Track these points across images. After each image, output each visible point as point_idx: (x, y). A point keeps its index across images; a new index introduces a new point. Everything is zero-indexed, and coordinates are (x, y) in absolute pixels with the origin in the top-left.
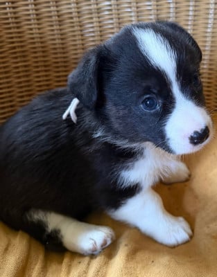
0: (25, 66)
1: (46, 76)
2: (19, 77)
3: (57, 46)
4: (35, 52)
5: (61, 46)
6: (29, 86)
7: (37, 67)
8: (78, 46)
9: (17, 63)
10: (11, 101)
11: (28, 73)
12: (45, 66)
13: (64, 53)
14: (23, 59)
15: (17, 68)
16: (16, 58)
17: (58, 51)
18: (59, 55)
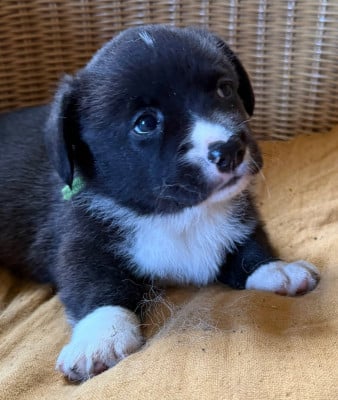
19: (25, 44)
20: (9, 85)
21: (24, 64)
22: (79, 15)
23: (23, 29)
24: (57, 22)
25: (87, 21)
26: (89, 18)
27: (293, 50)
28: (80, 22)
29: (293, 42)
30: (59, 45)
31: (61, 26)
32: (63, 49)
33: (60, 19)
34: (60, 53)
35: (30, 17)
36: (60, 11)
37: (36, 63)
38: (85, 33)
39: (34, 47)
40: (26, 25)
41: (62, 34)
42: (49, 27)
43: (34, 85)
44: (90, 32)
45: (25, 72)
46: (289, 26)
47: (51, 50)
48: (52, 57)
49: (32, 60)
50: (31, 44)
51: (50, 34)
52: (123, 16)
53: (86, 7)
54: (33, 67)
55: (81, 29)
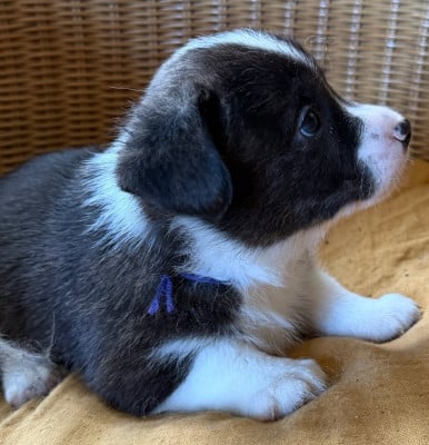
0: (53, 58)
1: (88, 79)
2: (40, 77)
3: (112, 26)
4: (71, 35)
5: (118, 26)
6: (55, 94)
7: (73, 61)
8: (150, 29)
9: (37, 50)
10: (22, 119)
11: (55, 71)
12: (87, 61)
13: (123, 39)
14: (48, 45)
15: (37, 59)
16: (36, 41)
17: (113, 34)
18: (113, 43)
19: (43, 63)
20: (21, 110)
21: (41, 87)
22: (108, 31)
23: (41, 45)
24: (81, 38)
25: (116, 39)
26: (118, 34)
27: (357, 77)
28: (108, 39)
29: (357, 69)
30: (84, 65)
31: (86, 43)
32: (88, 70)
33: (85, 34)
34: (84, 74)
35: (49, 31)
36: (85, 26)
37: (55, 85)
38: (113, 51)
39: (53, 67)
40: (45, 40)
41: (86, 52)
42: (72, 44)
43: (51, 111)
44: (120, 52)
45: (42, 95)
46: (353, 51)
47: (74, 70)
48: (75, 79)
49: (50, 81)
50: (50, 63)
51: (72, 52)
52: (159, 34)
53: (116, 22)
54: (51, 90)
55: (109, 48)
